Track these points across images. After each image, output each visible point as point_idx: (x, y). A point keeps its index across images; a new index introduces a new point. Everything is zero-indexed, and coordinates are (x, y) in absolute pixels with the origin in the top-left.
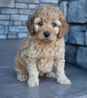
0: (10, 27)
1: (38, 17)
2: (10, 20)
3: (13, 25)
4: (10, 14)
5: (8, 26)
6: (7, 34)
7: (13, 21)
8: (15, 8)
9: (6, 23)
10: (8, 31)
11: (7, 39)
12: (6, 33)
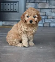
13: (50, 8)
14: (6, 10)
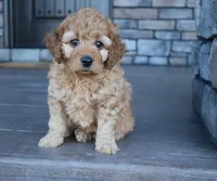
0: (175, 43)
1: (69, 29)
2: (175, 30)
3: (181, 40)
4: (176, 20)
5: (172, 41)
6: (169, 57)
7: (181, 32)
8: (186, 7)
9: (168, 36)
10: (171, 50)
11: (169, 64)
12: (167, 53)
13: (189, 5)
14: (52, 15)
